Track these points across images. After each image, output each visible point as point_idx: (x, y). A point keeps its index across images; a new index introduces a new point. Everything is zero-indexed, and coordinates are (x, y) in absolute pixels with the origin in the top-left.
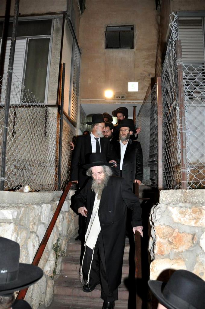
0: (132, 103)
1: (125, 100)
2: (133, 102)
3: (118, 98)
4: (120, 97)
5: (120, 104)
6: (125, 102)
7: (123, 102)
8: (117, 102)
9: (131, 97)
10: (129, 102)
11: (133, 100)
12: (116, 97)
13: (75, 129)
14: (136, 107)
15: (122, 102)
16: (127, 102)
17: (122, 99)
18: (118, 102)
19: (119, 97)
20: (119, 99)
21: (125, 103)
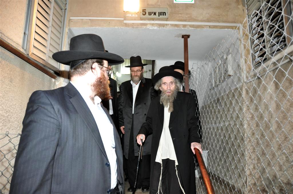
0: (181, 26)
1: (167, 20)
2: (184, 26)
3: (152, 16)
4: (157, 14)
5: (156, 28)
6: (167, 25)
7: (163, 25)
8: (150, 24)
9: (180, 15)
10: (176, 25)
11: (185, 21)
12: (147, 14)
13: (55, 83)
14: (188, 36)
15: (160, 25)
16: (172, 25)
17: (161, 16)
18: (153, 24)
19: (155, 14)
20: (155, 16)
21: (168, 28)
